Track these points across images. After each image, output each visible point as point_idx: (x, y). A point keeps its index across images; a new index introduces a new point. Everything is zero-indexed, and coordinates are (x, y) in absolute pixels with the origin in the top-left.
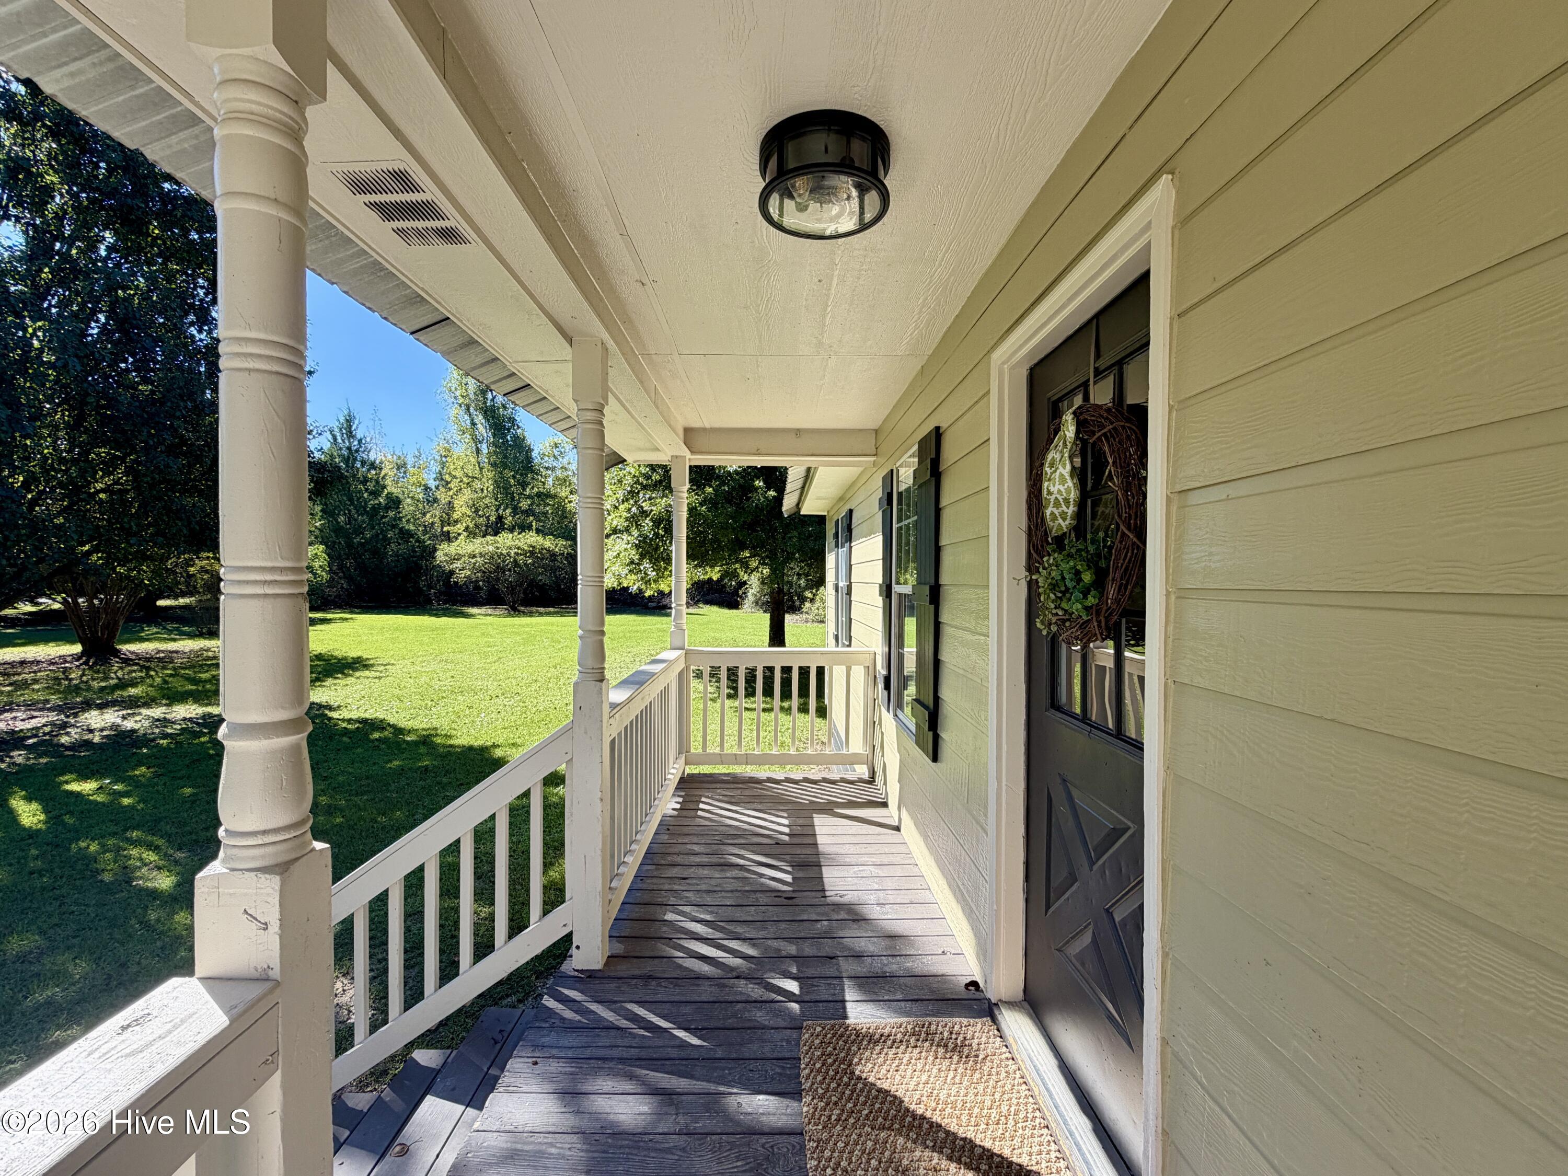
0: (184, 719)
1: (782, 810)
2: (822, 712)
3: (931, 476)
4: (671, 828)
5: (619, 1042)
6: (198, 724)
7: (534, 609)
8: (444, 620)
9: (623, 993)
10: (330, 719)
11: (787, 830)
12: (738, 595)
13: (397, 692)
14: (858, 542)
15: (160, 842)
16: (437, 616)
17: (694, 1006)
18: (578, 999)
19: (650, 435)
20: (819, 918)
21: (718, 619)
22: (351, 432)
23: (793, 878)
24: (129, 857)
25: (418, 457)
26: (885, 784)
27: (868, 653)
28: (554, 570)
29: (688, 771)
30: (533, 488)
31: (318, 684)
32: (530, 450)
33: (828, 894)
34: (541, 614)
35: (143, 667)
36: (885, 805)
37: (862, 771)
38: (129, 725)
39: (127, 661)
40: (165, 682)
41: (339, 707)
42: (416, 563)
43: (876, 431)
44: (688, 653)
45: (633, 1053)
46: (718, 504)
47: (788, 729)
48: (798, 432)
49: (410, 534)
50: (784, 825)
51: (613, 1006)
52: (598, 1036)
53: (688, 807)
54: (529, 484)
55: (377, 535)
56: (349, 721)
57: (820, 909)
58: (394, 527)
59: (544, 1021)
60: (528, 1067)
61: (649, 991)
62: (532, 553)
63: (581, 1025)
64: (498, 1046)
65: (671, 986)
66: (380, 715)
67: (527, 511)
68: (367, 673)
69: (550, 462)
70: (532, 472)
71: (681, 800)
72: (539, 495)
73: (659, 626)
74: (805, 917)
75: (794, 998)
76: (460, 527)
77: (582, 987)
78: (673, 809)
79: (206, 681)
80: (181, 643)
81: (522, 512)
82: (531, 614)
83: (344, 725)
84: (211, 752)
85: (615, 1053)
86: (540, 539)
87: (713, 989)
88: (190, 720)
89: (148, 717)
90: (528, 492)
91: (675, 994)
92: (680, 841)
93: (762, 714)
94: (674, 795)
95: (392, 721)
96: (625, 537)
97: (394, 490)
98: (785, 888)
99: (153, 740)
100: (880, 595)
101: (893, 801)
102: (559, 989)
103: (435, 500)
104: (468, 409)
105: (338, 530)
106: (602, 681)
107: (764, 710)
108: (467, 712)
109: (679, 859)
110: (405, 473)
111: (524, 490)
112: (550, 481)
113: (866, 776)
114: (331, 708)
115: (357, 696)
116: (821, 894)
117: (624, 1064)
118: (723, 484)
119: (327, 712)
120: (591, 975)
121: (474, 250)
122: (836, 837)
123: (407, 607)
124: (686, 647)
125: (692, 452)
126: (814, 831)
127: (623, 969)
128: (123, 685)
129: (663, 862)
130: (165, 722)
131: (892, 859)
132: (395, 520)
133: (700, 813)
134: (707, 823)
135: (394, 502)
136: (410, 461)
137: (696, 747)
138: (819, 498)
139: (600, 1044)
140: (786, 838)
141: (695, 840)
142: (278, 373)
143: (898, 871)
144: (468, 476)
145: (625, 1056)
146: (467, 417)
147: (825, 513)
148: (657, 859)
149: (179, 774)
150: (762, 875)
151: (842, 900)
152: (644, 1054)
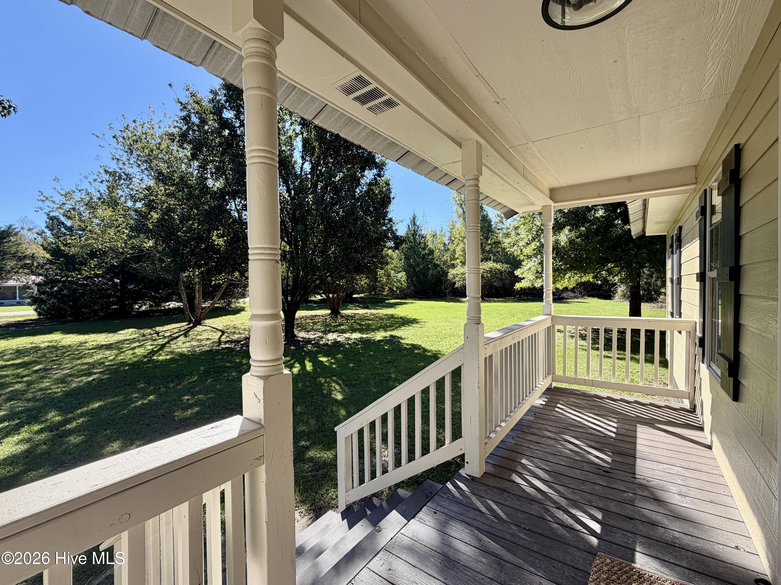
0: (355, 338)
1: (614, 418)
2: (664, 364)
3: (731, 183)
4: (536, 414)
5: (479, 519)
6: (358, 341)
7: (492, 299)
8: (451, 304)
9: (488, 494)
10: (401, 343)
11: (614, 430)
12: (611, 292)
13: (427, 334)
14: (685, 247)
15: (341, 382)
16: (448, 302)
17: (527, 515)
18: (464, 489)
19: (525, 195)
20: (626, 490)
21: (597, 305)
22: (415, 223)
23: (612, 461)
24: (332, 386)
25: (441, 231)
26: (702, 414)
27: (690, 322)
28: (501, 280)
29: (554, 385)
30: (492, 240)
31: (399, 328)
32: (491, 222)
33: (637, 476)
34: (495, 302)
35: (346, 319)
36: (701, 429)
37: (686, 404)
38: (339, 339)
39: (342, 317)
40: (352, 324)
41: (405, 338)
42: (440, 278)
43: (696, 167)
44: (553, 318)
45: (485, 527)
46: (589, 236)
47: (638, 372)
48: (629, 178)
49: (438, 266)
50: (613, 427)
51: (481, 499)
52: (469, 511)
53: (551, 405)
54: (490, 238)
55: (425, 266)
56: (407, 344)
57: (627, 484)
58: (431, 262)
59: (445, 494)
60: (432, 514)
61: (502, 498)
62: (491, 272)
63: (461, 502)
64: (428, 499)
65: (516, 499)
66: (419, 343)
67: (489, 251)
68: (417, 325)
69: (500, 226)
70: (492, 232)
71: (546, 400)
72: (494, 243)
73: (558, 308)
74: (616, 486)
75: (595, 535)
76: (458, 261)
77: (467, 484)
78: (541, 404)
79: (363, 325)
80: (359, 310)
81: (487, 252)
82: (490, 301)
83: (405, 346)
84: (361, 351)
85: (476, 523)
86: (495, 264)
87: (540, 510)
88: (356, 339)
89: (345, 337)
90: (489, 242)
91: (517, 505)
92: (540, 422)
93: (617, 361)
94: (540, 397)
95: (424, 346)
96: (534, 259)
97: (432, 247)
98: (605, 465)
99: (345, 345)
100: (697, 281)
101: (707, 427)
102: (456, 481)
103: (448, 249)
104: (461, 205)
105: (410, 266)
106: (478, 324)
107: (618, 358)
108: (455, 345)
109: (536, 431)
110: (436, 239)
111: (487, 241)
112: (500, 235)
113: (688, 406)
114: (401, 338)
115: (412, 334)
116: (633, 476)
117: (479, 531)
118: (593, 224)
119: (400, 340)
120: (473, 479)
121: (402, 107)
122: (653, 442)
123: (437, 298)
124: (553, 314)
125: (555, 202)
126: (636, 434)
127: (491, 481)
128: (340, 325)
129: (527, 431)
130: (349, 339)
131: (699, 467)
132: (431, 259)
133: (556, 409)
134: (560, 416)
135: (432, 252)
136: (438, 233)
137: (559, 372)
138: (657, 223)
139: (468, 516)
140: (613, 435)
141: (550, 423)
142: (262, 163)
143: (704, 477)
144: (462, 237)
145: (480, 527)
146: (461, 210)
147: (666, 234)
148: (525, 429)
149: (350, 359)
150: (589, 453)
151: (648, 484)
152: (491, 530)
